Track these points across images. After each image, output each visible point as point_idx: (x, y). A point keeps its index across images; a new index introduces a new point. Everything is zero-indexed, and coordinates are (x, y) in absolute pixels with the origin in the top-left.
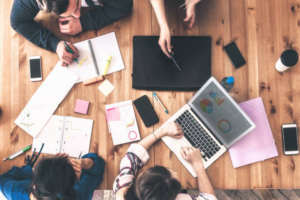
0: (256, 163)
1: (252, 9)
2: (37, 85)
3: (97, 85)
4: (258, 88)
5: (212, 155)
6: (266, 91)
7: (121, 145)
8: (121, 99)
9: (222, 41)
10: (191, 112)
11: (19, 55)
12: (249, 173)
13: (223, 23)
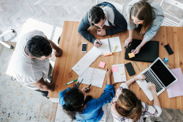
0: (179, 96)
1: (176, 33)
2: (84, 54)
3: (109, 56)
4: (179, 64)
5: (159, 91)
6: (182, 65)
7: (118, 83)
8: (120, 63)
9: (163, 44)
10: (150, 71)
11: (79, 42)
12: (176, 101)
13: (164, 37)
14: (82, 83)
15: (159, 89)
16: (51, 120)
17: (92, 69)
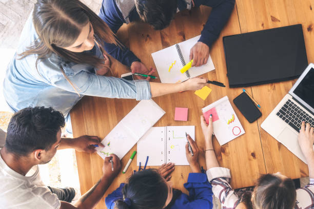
9: (313, 27)
10: (293, 101)
13: (311, 9)
14: (148, 165)
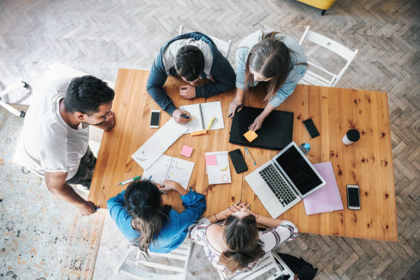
0: (325, 213)
1: (325, 98)
2: (154, 131)
3: (201, 137)
4: (328, 154)
5: (289, 202)
6: (334, 157)
7: (215, 185)
8: (219, 149)
9: (301, 117)
10: (274, 166)
11: (145, 108)
12: (319, 220)
13: (303, 104)
15: (290, 198)
16: (93, 244)
17: (168, 158)
